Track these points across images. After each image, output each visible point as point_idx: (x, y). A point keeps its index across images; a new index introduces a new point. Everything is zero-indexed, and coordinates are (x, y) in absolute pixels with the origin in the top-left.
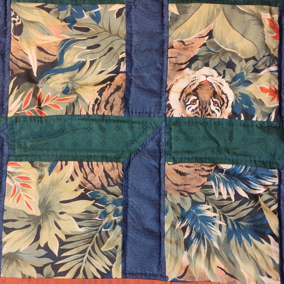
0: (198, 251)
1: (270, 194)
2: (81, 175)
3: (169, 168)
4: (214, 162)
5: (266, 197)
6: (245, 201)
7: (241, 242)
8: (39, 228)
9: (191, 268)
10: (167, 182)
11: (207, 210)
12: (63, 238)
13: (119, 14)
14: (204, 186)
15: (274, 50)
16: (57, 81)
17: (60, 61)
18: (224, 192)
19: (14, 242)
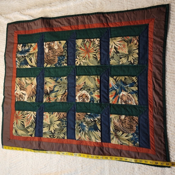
0: (82, 133)
1: (99, 120)
2: (58, 115)
3: (77, 114)
4: (86, 113)
5: (98, 121)
6: (92, 122)
7: (91, 131)
8: (50, 127)
9: (81, 137)
10: (76, 117)
11: (84, 124)
12: (55, 129)
13: (66, 79)
14: (84, 118)
15: (98, 86)
16: (53, 95)
17: (54, 90)
18: (88, 119)
19: (45, 130)
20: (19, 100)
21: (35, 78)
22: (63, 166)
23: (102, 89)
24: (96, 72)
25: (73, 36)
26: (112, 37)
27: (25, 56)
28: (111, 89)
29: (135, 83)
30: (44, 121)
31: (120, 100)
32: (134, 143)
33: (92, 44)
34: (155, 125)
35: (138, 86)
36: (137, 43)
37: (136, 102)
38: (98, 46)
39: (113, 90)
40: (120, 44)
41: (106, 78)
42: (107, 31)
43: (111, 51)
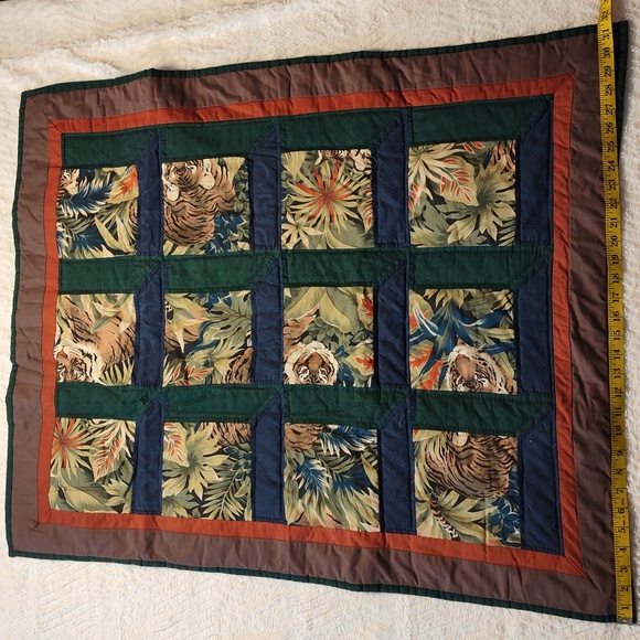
0: (310, 500)
1: (370, 451)
2: (219, 434)
3: (288, 427)
4: (324, 423)
5: (367, 454)
6: (347, 457)
7: (345, 493)
8: (188, 477)
9: (306, 515)
11: (317, 465)
12: (206, 486)
13: (245, 299)
14: (314, 444)
15: (369, 325)
16: (199, 357)
17: (200, 340)
18: (330, 448)
19: (170, 488)
20: (69, 379)
21: (132, 296)
22: (240, 619)
23: (381, 336)
24: (359, 272)
25: (272, 139)
26: (415, 145)
27: (91, 216)
28: (414, 335)
29: (506, 312)
30: (166, 455)
31: (448, 376)
32: (504, 534)
33: (342, 169)
34: (582, 469)
35: (514, 326)
36: (511, 164)
37: (509, 385)
38: (366, 175)
39: (422, 339)
40: (447, 171)
41: (397, 295)
42: (398, 121)
43: (415, 195)
